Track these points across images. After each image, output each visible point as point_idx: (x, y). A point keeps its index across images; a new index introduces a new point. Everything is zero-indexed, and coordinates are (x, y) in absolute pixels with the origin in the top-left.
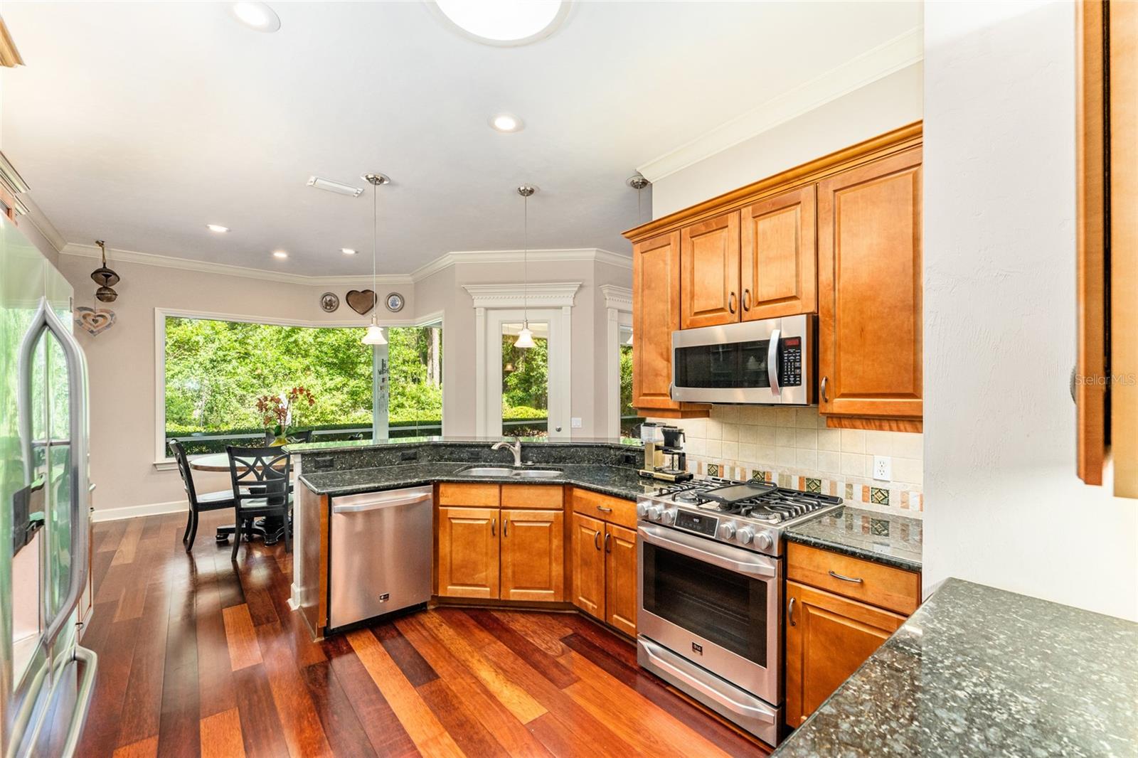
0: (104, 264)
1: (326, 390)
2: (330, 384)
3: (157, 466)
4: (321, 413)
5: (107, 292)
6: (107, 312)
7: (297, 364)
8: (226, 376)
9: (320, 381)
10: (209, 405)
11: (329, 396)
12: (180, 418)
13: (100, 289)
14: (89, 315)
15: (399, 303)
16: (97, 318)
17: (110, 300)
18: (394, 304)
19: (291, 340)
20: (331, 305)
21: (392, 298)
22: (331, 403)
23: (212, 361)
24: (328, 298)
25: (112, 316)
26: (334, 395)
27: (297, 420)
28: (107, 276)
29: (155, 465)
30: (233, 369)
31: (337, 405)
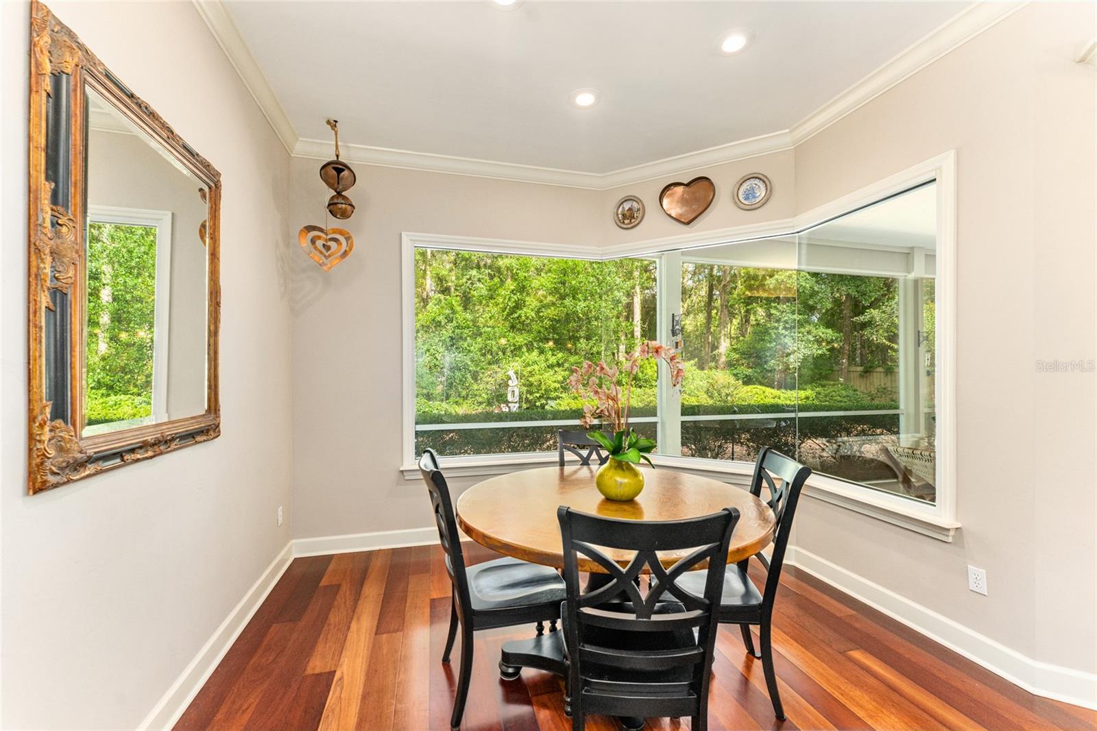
0: (337, 156)
1: (548, 367)
2: (553, 360)
3: (405, 474)
4: (545, 390)
5: (340, 200)
6: (341, 232)
7: (521, 339)
8: (463, 352)
9: (542, 357)
10: (449, 381)
11: (552, 372)
12: (428, 393)
13: (333, 198)
14: (319, 238)
15: (761, 193)
16: (330, 243)
17: (345, 215)
18: (750, 194)
19: (516, 315)
20: (632, 217)
21: (748, 183)
22: (554, 379)
23: (452, 338)
24: (627, 206)
25: (348, 239)
26: (556, 371)
27: (524, 397)
28: (339, 171)
29: (402, 472)
30: (468, 346)
31: (558, 382)
